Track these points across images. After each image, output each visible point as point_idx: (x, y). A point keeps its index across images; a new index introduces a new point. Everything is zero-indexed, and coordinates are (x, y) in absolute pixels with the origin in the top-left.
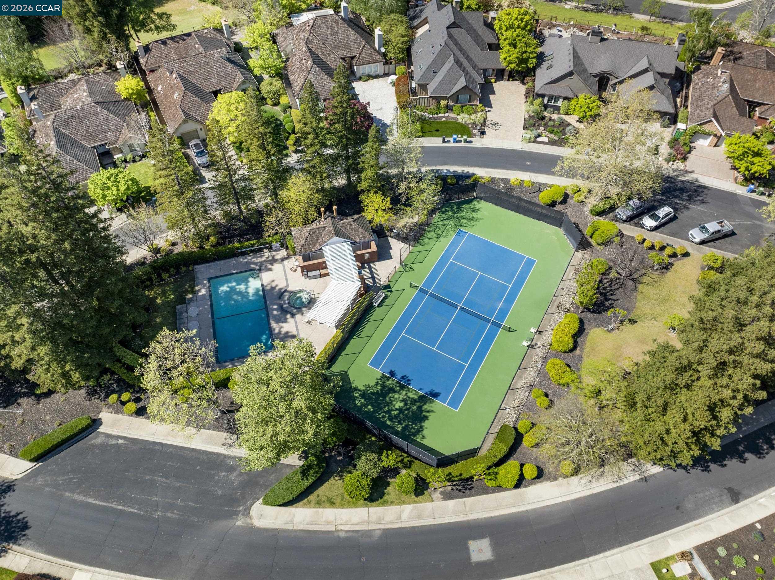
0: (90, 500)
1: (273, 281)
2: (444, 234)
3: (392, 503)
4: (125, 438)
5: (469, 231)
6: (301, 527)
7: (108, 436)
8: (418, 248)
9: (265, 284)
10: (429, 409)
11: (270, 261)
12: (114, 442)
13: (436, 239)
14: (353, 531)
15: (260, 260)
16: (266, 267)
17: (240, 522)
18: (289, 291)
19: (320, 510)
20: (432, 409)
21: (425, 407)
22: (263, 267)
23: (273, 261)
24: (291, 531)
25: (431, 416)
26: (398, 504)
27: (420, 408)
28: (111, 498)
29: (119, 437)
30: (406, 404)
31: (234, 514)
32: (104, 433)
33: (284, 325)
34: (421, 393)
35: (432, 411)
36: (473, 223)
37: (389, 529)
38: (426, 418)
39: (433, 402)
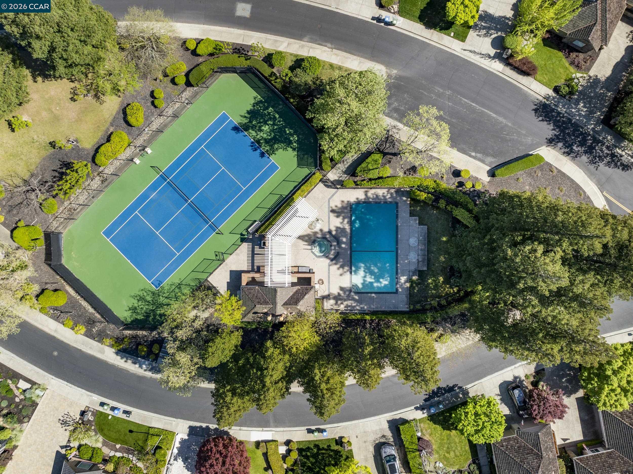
0: (494, 115)
1: (341, 275)
2: (174, 287)
3: (291, 54)
4: (470, 156)
5: (149, 284)
6: (355, 57)
7: (483, 161)
8: (203, 276)
9: (349, 273)
10: (244, 119)
11: (340, 299)
12: (479, 155)
13: (184, 283)
14: (321, 45)
15: (349, 303)
16: (345, 293)
17: (394, 72)
18: (330, 259)
19: (340, 64)
20: (242, 118)
21: (246, 121)
22: (347, 293)
23: (337, 298)
24: (361, 57)
25: (244, 113)
26: (288, 53)
27: (250, 122)
28: (480, 113)
29: (475, 158)
30: (260, 127)
31: (398, 78)
32: (486, 164)
33: (339, 225)
34: (246, 133)
35: (242, 116)
36: (141, 293)
37: (298, 40)
38: (248, 112)
39: (238, 123)
